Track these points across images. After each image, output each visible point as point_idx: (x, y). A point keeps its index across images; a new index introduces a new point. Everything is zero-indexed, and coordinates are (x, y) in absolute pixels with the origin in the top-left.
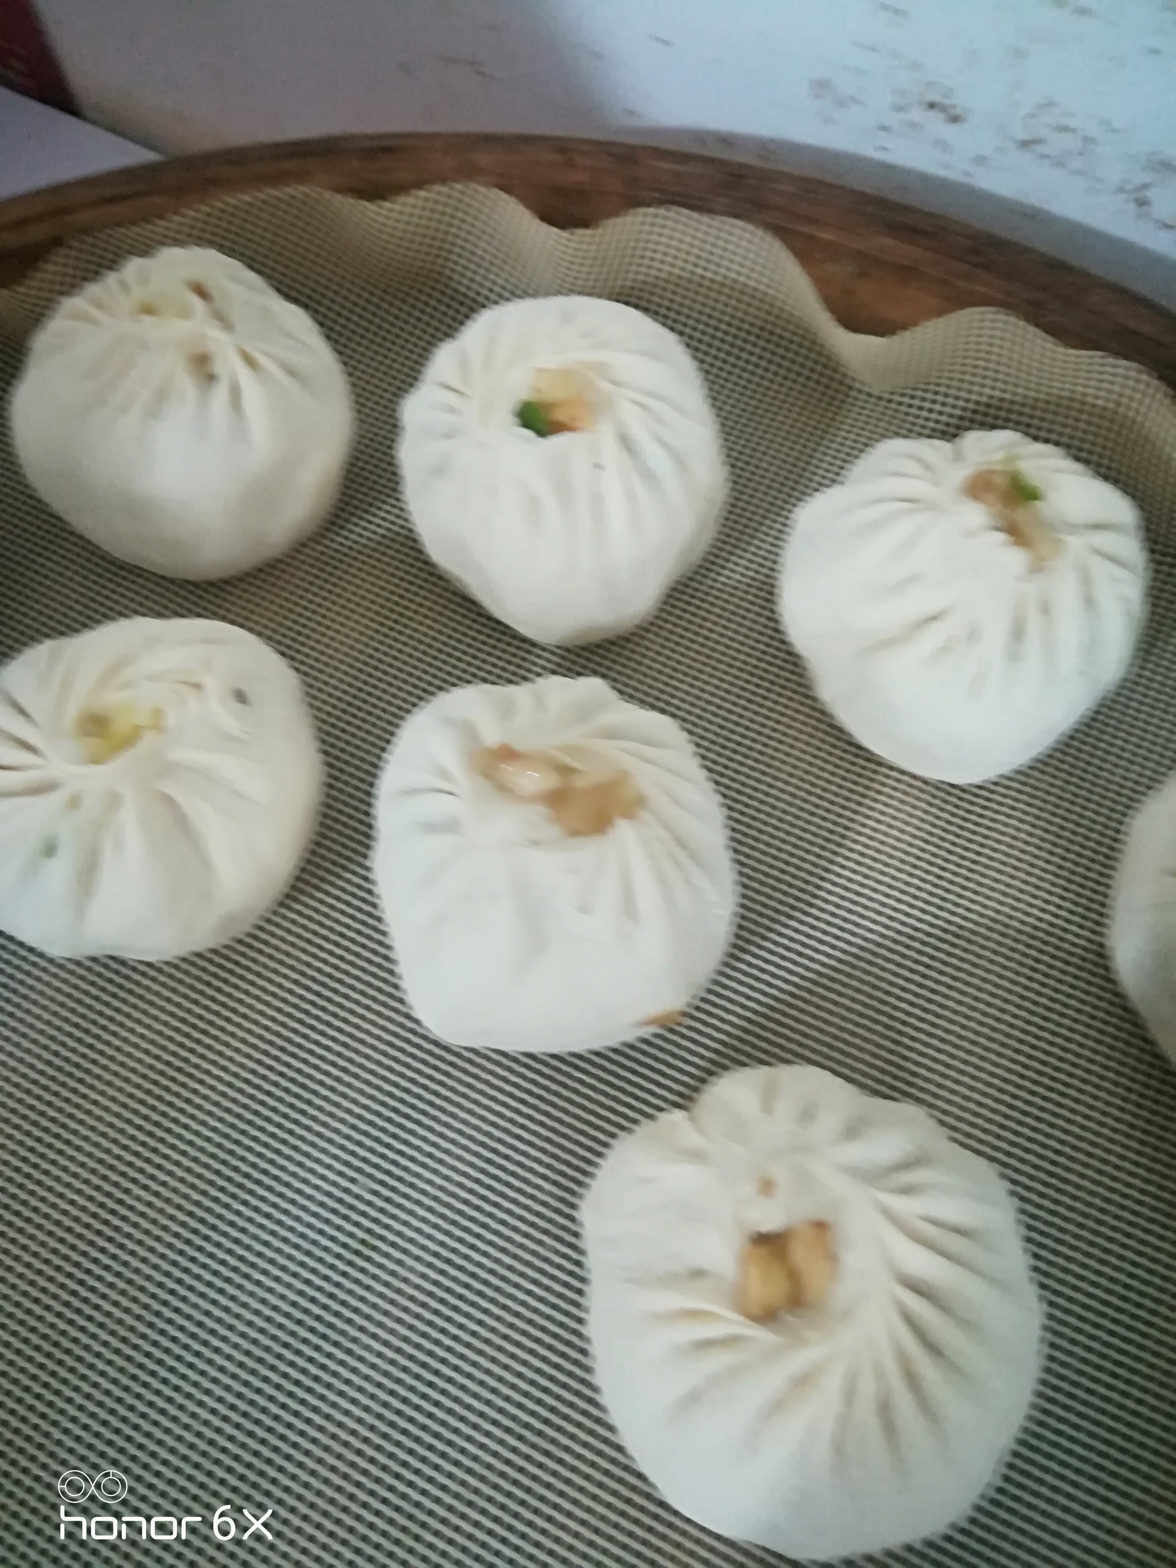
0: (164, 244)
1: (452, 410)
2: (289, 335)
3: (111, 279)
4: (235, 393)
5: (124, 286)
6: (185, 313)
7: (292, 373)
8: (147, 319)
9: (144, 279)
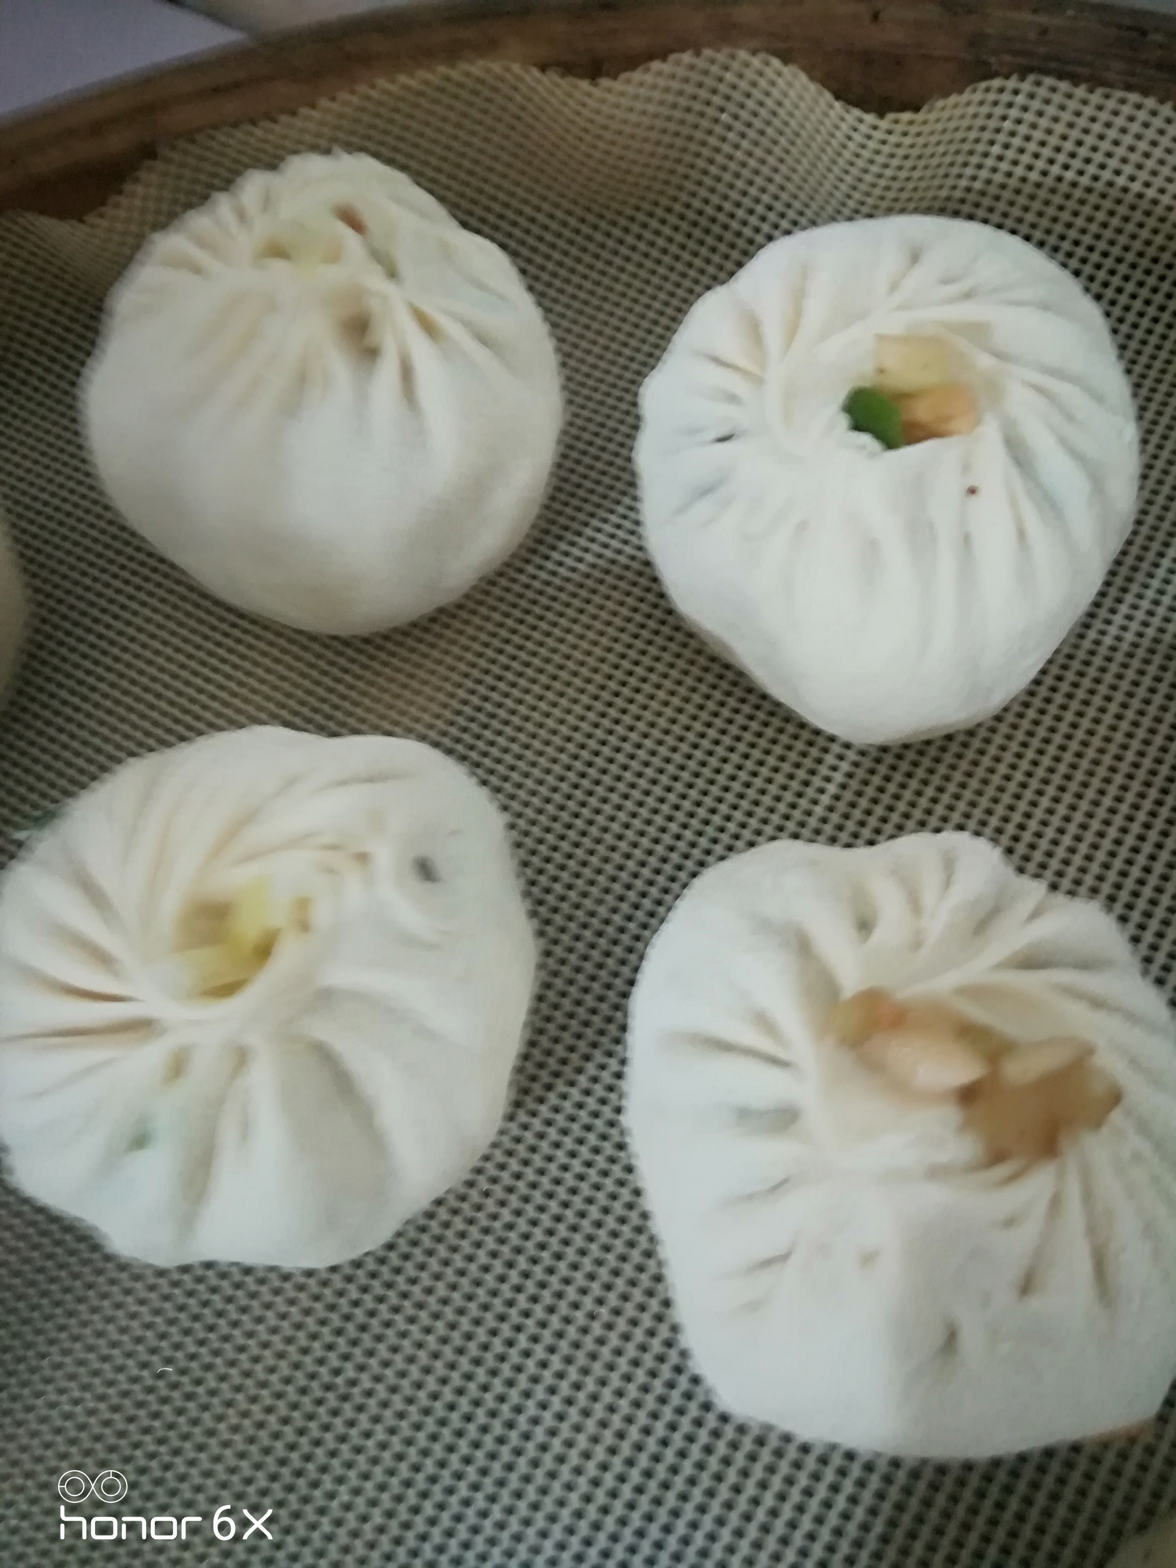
0: (296, 152)
1: (733, 399)
2: (481, 286)
3: (223, 204)
4: (407, 373)
5: (242, 216)
6: (334, 256)
7: (484, 339)
8: (279, 265)
9: (268, 202)
